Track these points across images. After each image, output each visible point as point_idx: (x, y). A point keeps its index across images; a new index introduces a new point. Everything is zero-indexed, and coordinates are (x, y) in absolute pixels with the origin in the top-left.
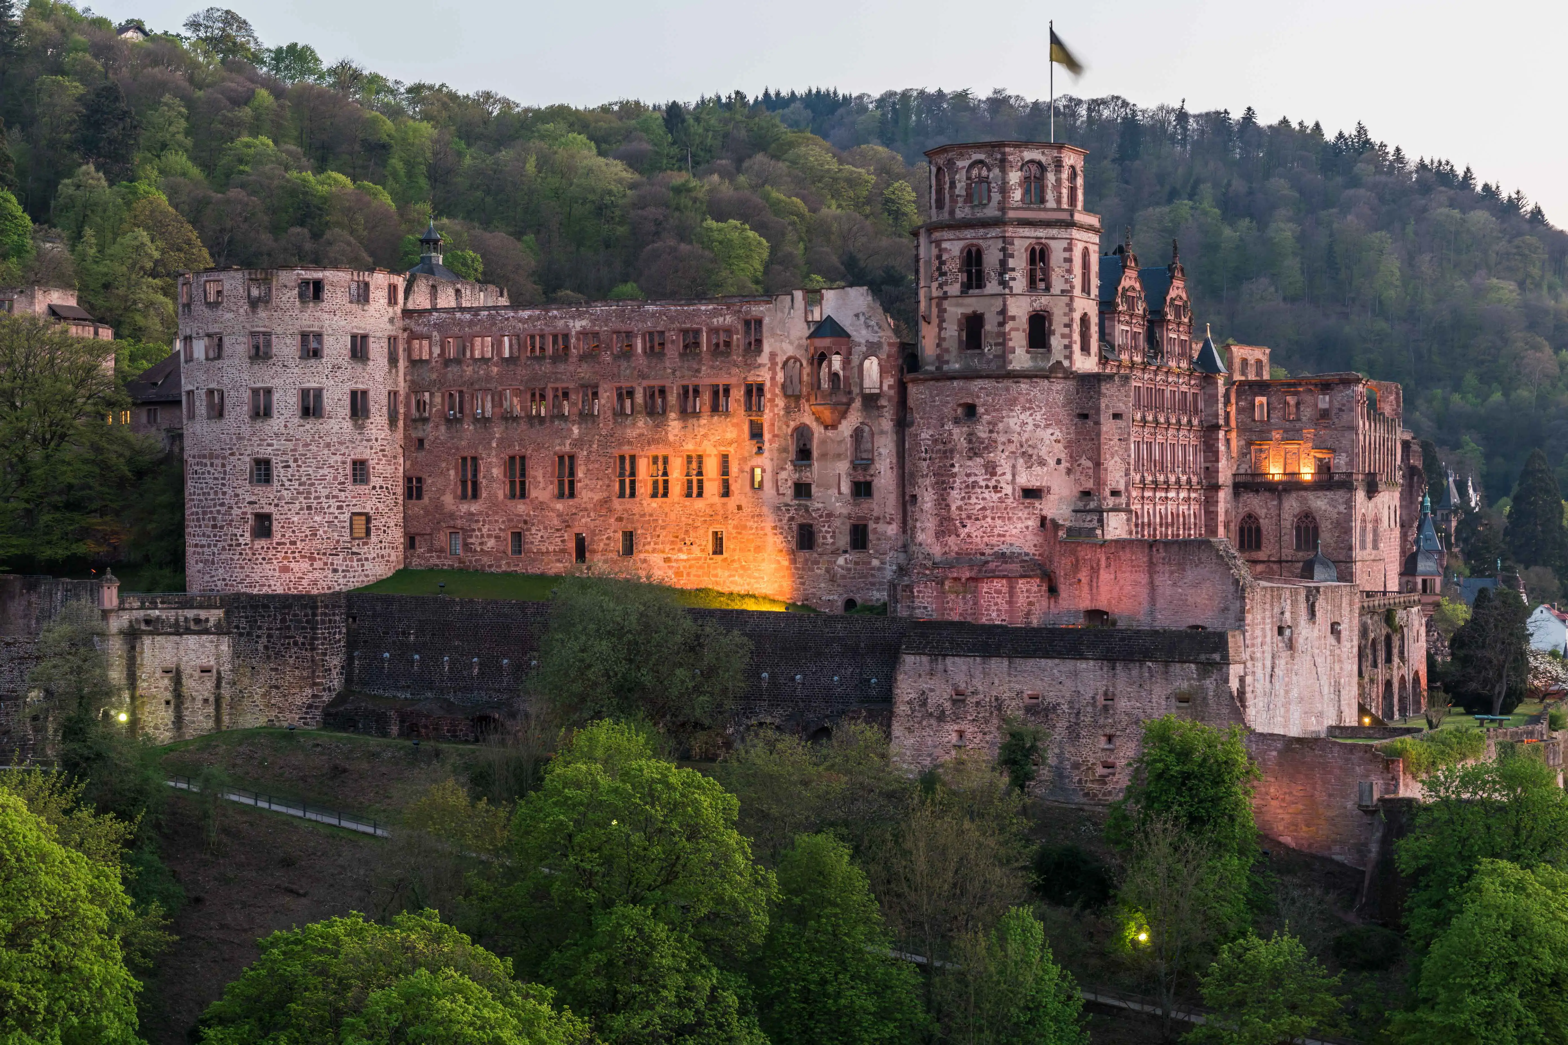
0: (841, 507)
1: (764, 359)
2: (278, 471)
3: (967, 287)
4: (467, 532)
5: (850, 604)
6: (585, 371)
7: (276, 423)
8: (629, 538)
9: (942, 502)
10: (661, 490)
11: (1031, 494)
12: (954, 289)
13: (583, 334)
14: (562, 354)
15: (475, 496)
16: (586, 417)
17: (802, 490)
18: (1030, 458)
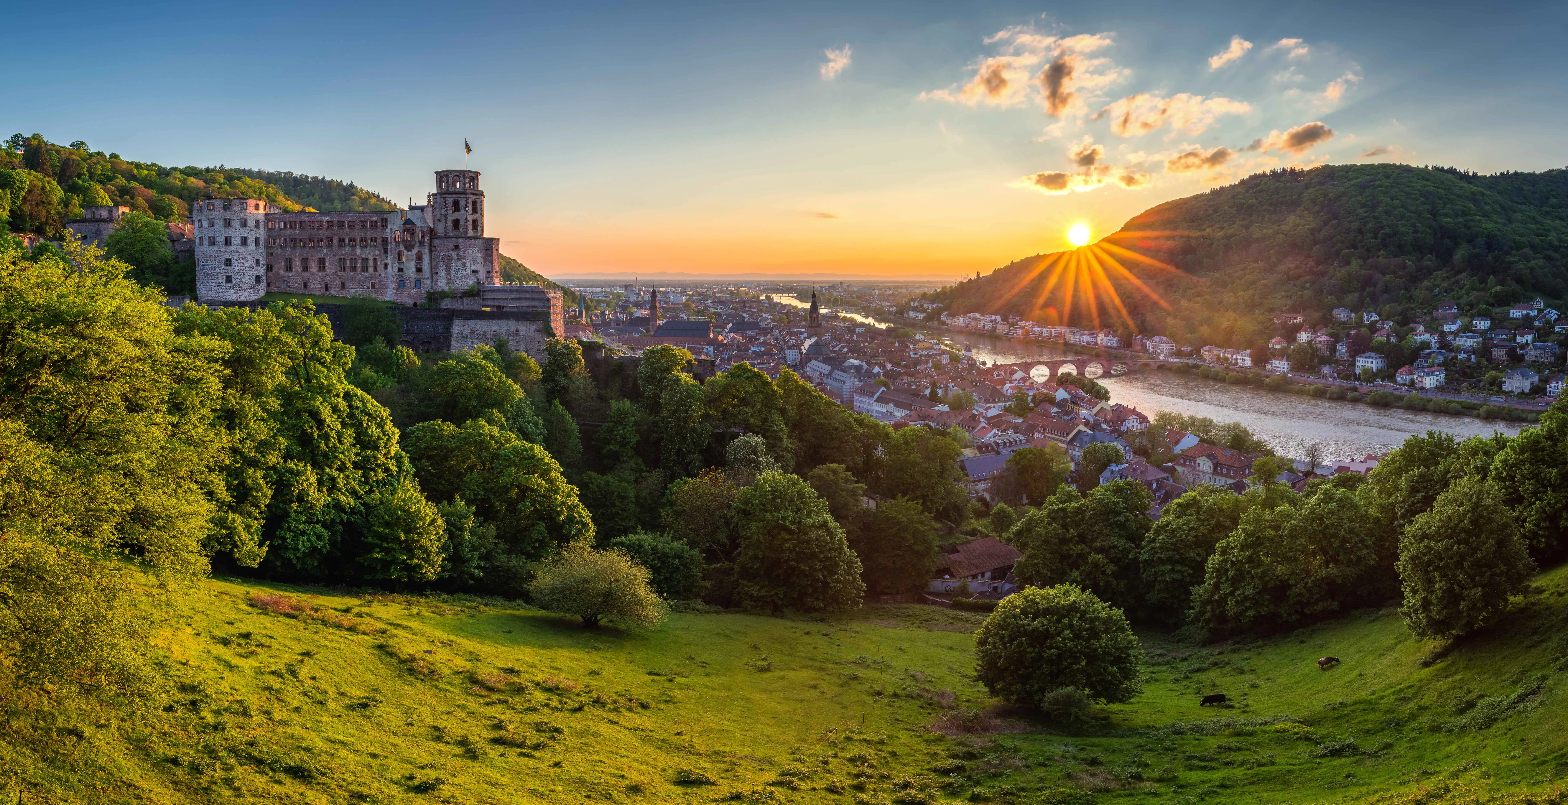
0: (413, 275)
1: (388, 230)
2: (234, 262)
3: (455, 211)
4: (288, 282)
5: (415, 304)
6: (328, 233)
7: (233, 247)
8: (343, 283)
9: (448, 274)
10: (354, 268)
11: (475, 272)
12: (451, 212)
13: (328, 222)
14: (321, 227)
15: (291, 270)
16: (329, 246)
17: (401, 270)
18: (475, 262)
